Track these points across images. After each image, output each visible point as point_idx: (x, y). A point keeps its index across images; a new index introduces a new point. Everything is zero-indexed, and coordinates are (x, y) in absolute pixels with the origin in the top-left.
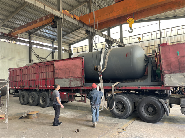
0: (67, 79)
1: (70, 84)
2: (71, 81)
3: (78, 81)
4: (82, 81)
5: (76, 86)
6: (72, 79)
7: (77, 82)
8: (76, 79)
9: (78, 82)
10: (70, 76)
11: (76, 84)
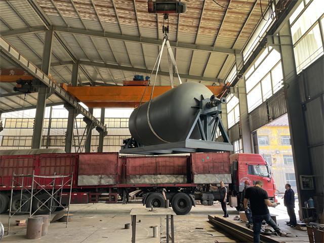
0: (96, 176)
1: (100, 182)
2: (101, 178)
3: (111, 178)
4: (115, 179)
5: (107, 184)
6: (103, 176)
7: (109, 179)
8: (108, 175)
9: (111, 180)
10: (101, 172)
11: (108, 182)
